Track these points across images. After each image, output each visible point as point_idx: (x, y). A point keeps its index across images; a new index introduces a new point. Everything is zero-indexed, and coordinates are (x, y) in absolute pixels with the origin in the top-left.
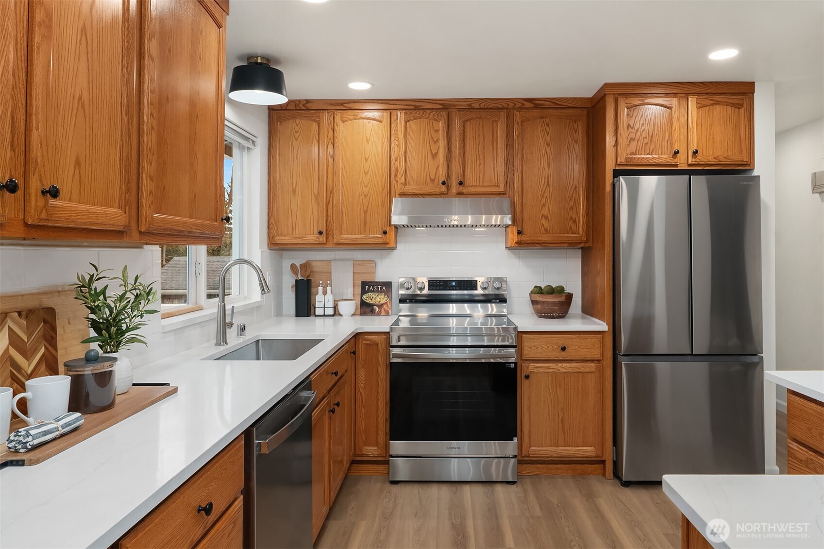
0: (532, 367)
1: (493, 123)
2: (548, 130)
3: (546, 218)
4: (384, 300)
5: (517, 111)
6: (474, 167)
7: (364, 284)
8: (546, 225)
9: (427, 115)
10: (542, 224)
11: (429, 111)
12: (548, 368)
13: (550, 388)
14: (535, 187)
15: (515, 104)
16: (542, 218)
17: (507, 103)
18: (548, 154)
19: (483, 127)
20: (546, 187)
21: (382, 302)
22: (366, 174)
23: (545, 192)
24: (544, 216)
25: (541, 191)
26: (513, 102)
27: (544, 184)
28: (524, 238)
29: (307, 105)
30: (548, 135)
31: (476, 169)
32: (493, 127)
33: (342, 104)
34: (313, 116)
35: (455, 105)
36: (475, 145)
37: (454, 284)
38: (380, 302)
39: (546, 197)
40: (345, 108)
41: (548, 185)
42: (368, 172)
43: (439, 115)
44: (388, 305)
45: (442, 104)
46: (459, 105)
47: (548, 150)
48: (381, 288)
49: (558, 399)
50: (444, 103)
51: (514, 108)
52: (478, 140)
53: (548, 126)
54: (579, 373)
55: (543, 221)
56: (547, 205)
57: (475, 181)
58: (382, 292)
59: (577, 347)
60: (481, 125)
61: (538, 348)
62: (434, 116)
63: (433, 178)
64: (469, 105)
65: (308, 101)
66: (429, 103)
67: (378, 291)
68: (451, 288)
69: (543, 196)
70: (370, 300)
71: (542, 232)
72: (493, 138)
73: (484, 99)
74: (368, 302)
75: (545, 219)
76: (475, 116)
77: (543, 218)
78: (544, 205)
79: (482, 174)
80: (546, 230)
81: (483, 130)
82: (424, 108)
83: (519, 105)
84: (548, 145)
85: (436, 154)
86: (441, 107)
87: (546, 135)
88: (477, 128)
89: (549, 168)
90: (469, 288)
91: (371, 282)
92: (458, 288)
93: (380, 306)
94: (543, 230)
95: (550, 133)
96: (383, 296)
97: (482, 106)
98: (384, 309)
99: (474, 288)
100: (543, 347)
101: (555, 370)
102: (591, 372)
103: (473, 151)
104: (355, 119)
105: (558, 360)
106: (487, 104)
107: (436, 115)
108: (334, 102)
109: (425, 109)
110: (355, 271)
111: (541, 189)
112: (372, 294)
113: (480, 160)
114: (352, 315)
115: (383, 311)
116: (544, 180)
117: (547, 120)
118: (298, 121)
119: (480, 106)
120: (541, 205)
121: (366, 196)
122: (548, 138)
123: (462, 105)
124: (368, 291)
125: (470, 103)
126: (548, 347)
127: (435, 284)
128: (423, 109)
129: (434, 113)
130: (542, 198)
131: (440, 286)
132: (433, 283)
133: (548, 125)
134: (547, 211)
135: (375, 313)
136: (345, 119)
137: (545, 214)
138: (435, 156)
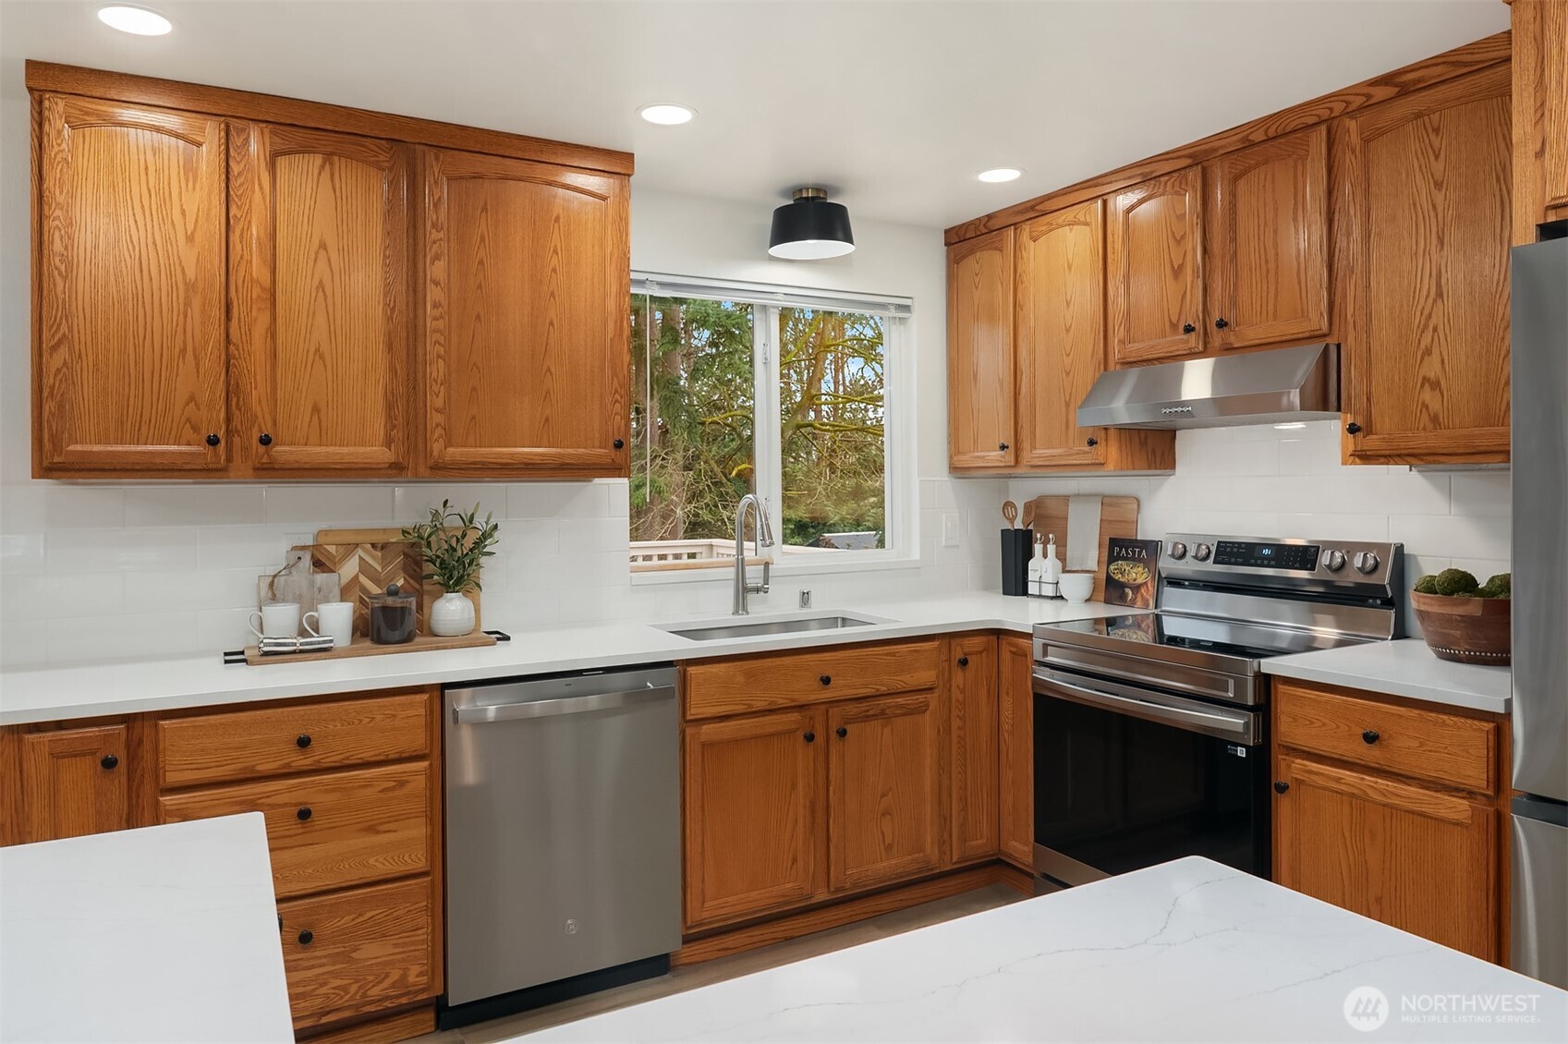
0: (1298, 769)
1: (1295, 167)
2: (1436, 143)
3: (1435, 385)
4: (1143, 577)
5: (1352, 118)
6: (1254, 282)
7: (1114, 542)
8: (1435, 404)
9: (1162, 187)
10: (1423, 404)
11: (1166, 178)
12: (1338, 780)
13: (1347, 834)
14: (1402, 305)
15: (1348, 103)
16: (1422, 386)
17: (1327, 105)
18: (1440, 209)
19: (1273, 181)
20: (1435, 301)
21: (1140, 581)
22: (1068, 331)
23: (1430, 316)
24: (1429, 380)
25: (1418, 313)
26: (1340, 98)
27: (1429, 292)
28: (1372, 442)
29: (990, 224)
30: (1437, 158)
31: (1259, 286)
32: (1295, 176)
33: (1032, 208)
34: (994, 242)
35: (1215, 150)
36: (1256, 228)
37: (1266, 552)
38: (1135, 580)
39: (1435, 329)
40: (1037, 214)
41: (1440, 295)
42: (1070, 327)
43: (1183, 181)
44: (1148, 588)
45: (1189, 156)
46: (1223, 147)
47: (1439, 198)
48: (1140, 553)
49: (1367, 869)
50: (1195, 152)
51: (1345, 114)
52: (1262, 215)
53: (1437, 134)
54: (1422, 814)
55: (1427, 395)
56: (1435, 351)
57: (1258, 314)
58: (1140, 560)
59: (1416, 744)
60: (1269, 177)
61: (1312, 723)
62: (1173, 186)
63: (1174, 321)
64: (1245, 139)
65: (989, 217)
66: (1167, 160)
67: (1133, 559)
68: (1259, 562)
69: (1426, 326)
70: (1120, 576)
71: (1422, 425)
72: (1296, 204)
73: (1275, 114)
74: (1117, 578)
75: (1433, 389)
76: (1253, 162)
77: (1427, 385)
78: (1428, 352)
79: (1272, 295)
80: (1435, 419)
81: (1274, 190)
82: (1158, 174)
83: (1359, 101)
84: (1438, 185)
85: (1181, 266)
86: (1188, 161)
87: (1432, 158)
88: (1261, 188)
89: (1442, 248)
90: (1297, 565)
91: (1123, 540)
92: (1273, 563)
93: (1136, 588)
94: (1425, 418)
95: (1442, 153)
96: (1140, 569)
97: (1271, 133)
98: (1142, 595)
99: (1309, 566)
100: (1324, 724)
101: (1355, 791)
102: (1457, 824)
103: (1252, 244)
104: (1051, 231)
105: (1363, 766)
106: (1283, 125)
107: (1177, 184)
108: (1022, 207)
109: (1159, 176)
110: (1104, 518)
111: (1420, 308)
112: (1123, 563)
113: (1267, 262)
114: (1086, 601)
115: (1139, 599)
116: (1427, 285)
117: (1435, 117)
118: (978, 254)
119: (1267, 135)
120: (1420, 353)
121: (1068, 374)
122: (1438, 167)
123: (1230, 145)
124: (1118, 558)
125: (1246, 133)
126: (1338, 727)
127: (1228, 550)
128: (1155, 177)
129: (1172, 180)
130: (1423, 332)
131: (1238, 555)
132: (1227, 547)
133: (1436, 131)
134: (1438, 366)
135: (1126, 602)
136: (1035, 234)
137: (1432, 375)
138: (1177, 272)
